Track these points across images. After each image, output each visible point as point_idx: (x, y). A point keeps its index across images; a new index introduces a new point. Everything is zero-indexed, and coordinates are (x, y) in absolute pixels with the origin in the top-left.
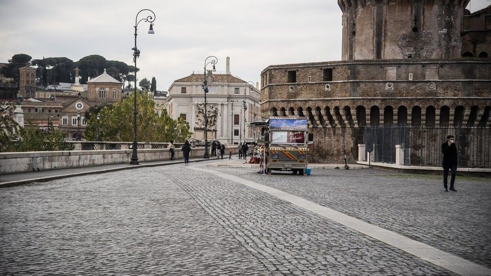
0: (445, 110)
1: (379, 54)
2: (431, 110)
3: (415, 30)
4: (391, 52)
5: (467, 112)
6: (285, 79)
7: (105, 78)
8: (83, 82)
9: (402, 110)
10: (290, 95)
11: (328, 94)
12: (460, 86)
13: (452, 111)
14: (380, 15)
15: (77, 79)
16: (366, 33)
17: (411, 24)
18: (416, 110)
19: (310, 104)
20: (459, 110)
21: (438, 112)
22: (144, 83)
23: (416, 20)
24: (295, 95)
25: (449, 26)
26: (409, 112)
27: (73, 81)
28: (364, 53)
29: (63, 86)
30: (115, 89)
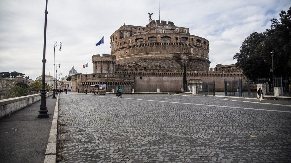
0: (116, 82)
1: (102, 72)
2: (114, 82)
3: (108, 68)
4: (104, 72)
5: (120, 83)
6: (85, 77)
7: (19, 76)
8: (12, 77)
9: (109, 83)
10: (86, 80)
11: (94, 80)
12: (118, 78)
13: (117, 83)
14: (102, 65)
15: (11, 77)
16: (99, 68)
17: (107, 67)
18: (111, 82)
19: (91, 82)
20: (119, 82)
21: (115, 83)
22: (26, 77)
23: (108, 66)
24: (87, 80)
25: (114, 67)
26: (110, 83)
27: (10, 77)
28: (99, 72)
29: (7, 78)
30: (22, 79)
